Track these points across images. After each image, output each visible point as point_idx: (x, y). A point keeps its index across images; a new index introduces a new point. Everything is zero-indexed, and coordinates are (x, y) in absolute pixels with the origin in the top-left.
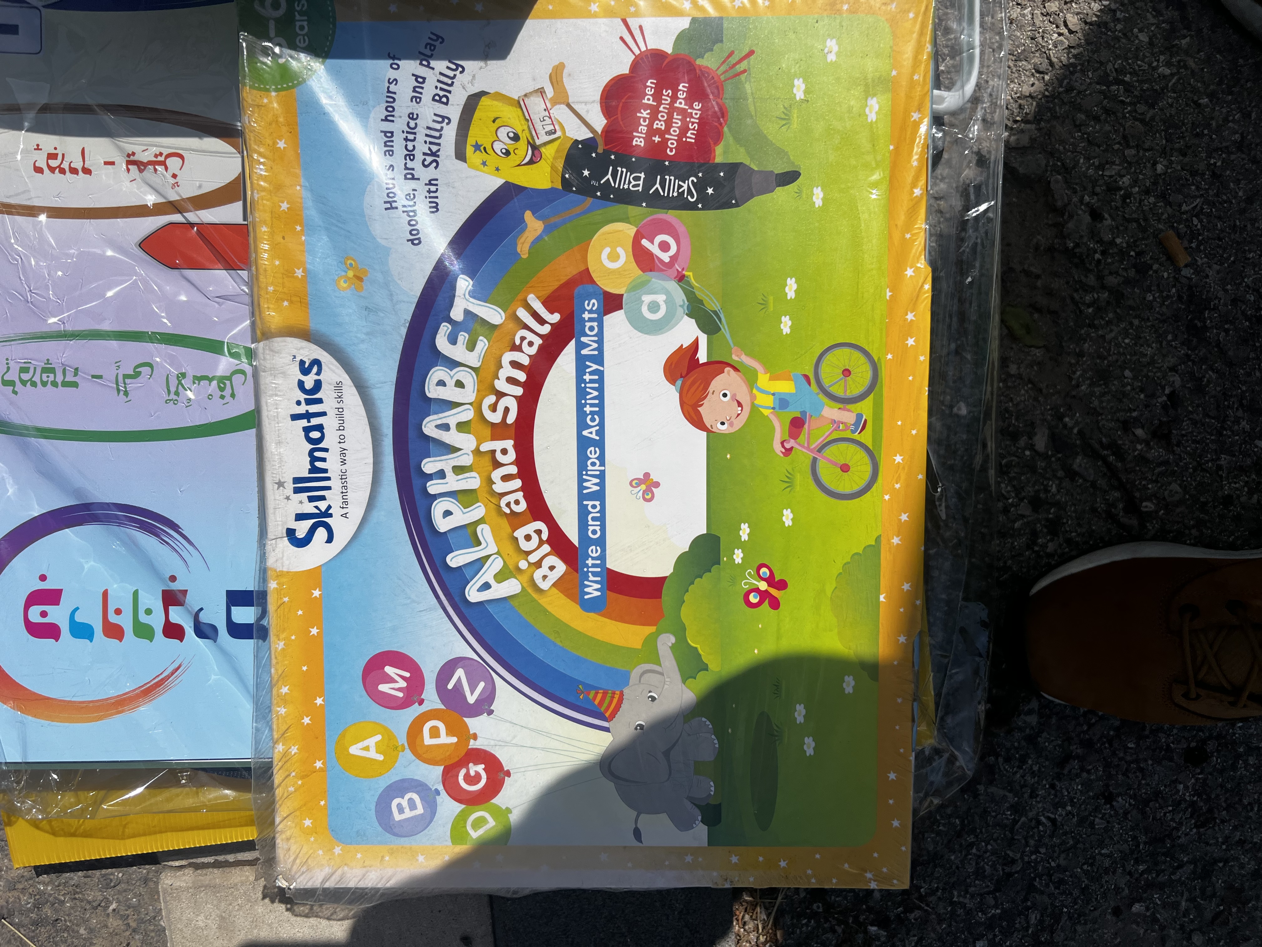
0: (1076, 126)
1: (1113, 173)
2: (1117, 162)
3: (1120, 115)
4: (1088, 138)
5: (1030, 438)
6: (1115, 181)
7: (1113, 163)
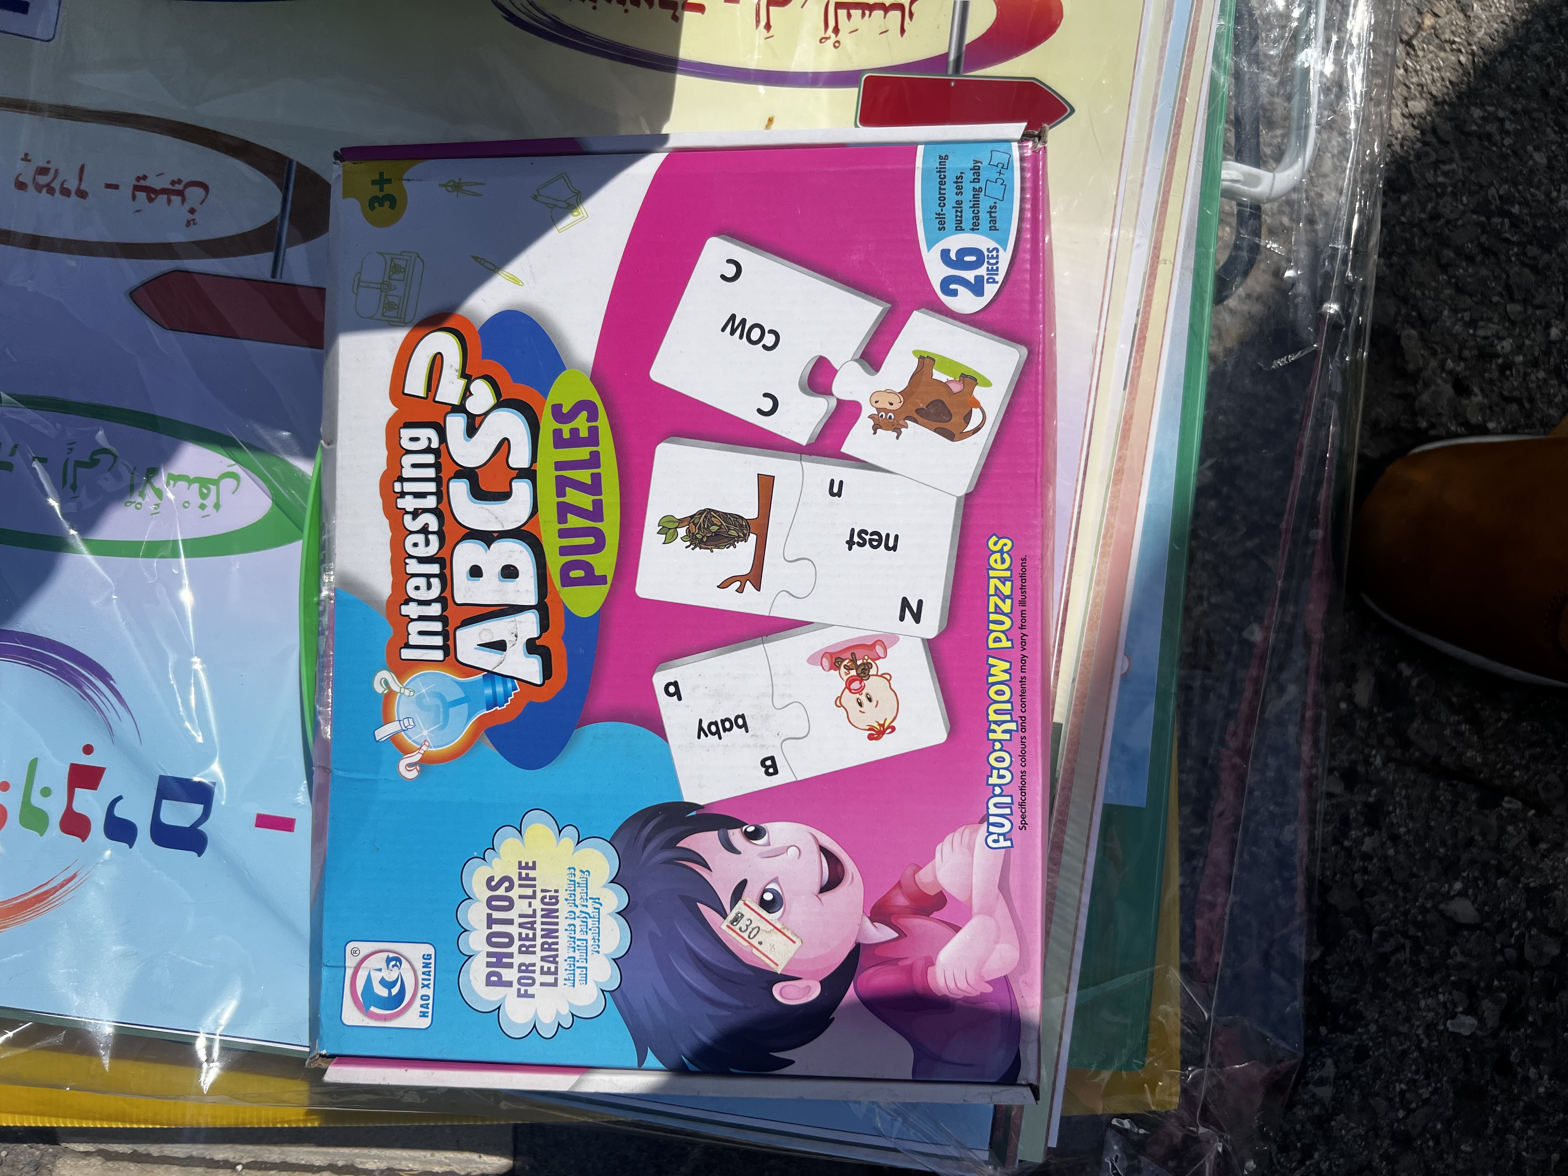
0: (1440, 265)
1: (1489, 333)
2: (1496, 320)
3: (1503, 257)
4: (1456, 284)
5: (1349, 686)
6: (1492, 345)
7: (1490, 320)
